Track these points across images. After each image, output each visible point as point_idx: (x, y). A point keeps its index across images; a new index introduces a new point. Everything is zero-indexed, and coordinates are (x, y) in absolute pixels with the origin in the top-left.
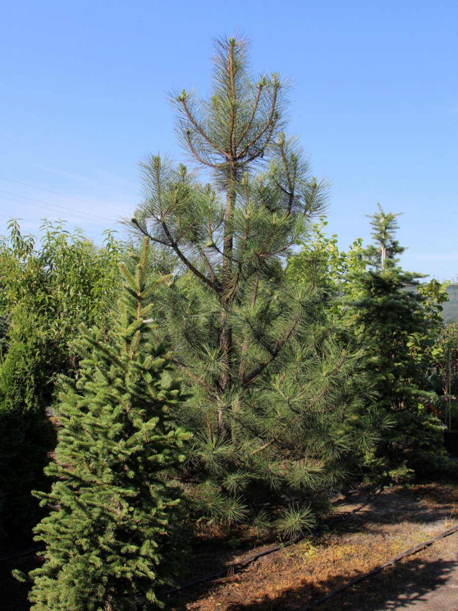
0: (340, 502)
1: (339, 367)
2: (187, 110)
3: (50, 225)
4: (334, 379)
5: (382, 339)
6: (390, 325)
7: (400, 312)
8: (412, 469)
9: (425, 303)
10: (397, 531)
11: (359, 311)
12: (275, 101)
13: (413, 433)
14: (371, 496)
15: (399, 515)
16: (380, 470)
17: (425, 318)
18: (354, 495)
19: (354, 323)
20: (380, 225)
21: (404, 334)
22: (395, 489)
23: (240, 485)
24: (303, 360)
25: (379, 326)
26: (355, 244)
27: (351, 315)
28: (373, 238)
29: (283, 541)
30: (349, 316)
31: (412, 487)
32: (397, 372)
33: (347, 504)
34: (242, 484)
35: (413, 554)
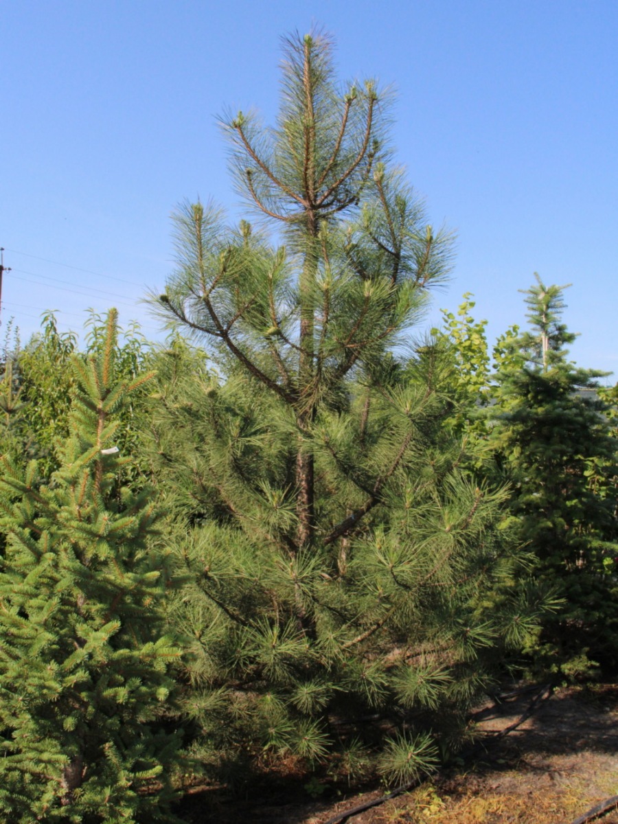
0: (486, 714)
1: (470, 517)
2: (244, 139)
3: (97, 318)
4: (461, 535)
5: (546, 467)
6: (557, 447)
7: (572, 427)
8: (596, 661)
9: (609, 414)
10: (573, 768)
11: (511, 428)
12: (371, 120)
13: (596, 607)
14: (533, 703)
15: (578, 737)
16: (547, 661)
17: (610, 435)
18: (508, 700)
19: (504, 445)
20: (539, 303)
21: (580, 460)
22: (570, 692)
23: (317, 703)
24: (416, 504)
25: (541, 449)
26: (509, 333)
27: (500, 433)
28: (529, 322)
29: (391, 788)
30: (496, 435)
31: (597, 688)
32: (568, 515)
33: (497, 717)
34: (321, 700)
35: (601, 815)
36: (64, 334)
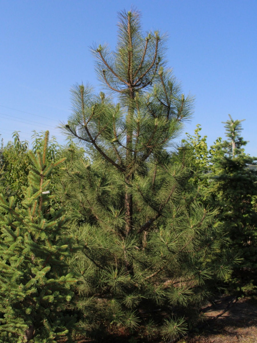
0: (208, 309)
1: (202, 222)
2: (102, 57)
3: (37, 135)
4: (198, 230)
5: (234, 200)
6: (239, 191)
7: (245, 182)
10: (247, 334)
11: (219, 183)
12: (157, 48)
14: (229, 305)
15: (249, 320)
16: (235, 286)
19: (216, 190)
20: (231, 128)
21: (249, 197)
22: (245, 299)
23: (134, 303)
24: (178, 216)
25: (232, 192)
26: (217, 141)
27: (214, 185)
28: (226, 136)
30: (212, 186)
32: (244, 221)
33: (213, 310)
34: (136, 302)
36: (23, 142)
